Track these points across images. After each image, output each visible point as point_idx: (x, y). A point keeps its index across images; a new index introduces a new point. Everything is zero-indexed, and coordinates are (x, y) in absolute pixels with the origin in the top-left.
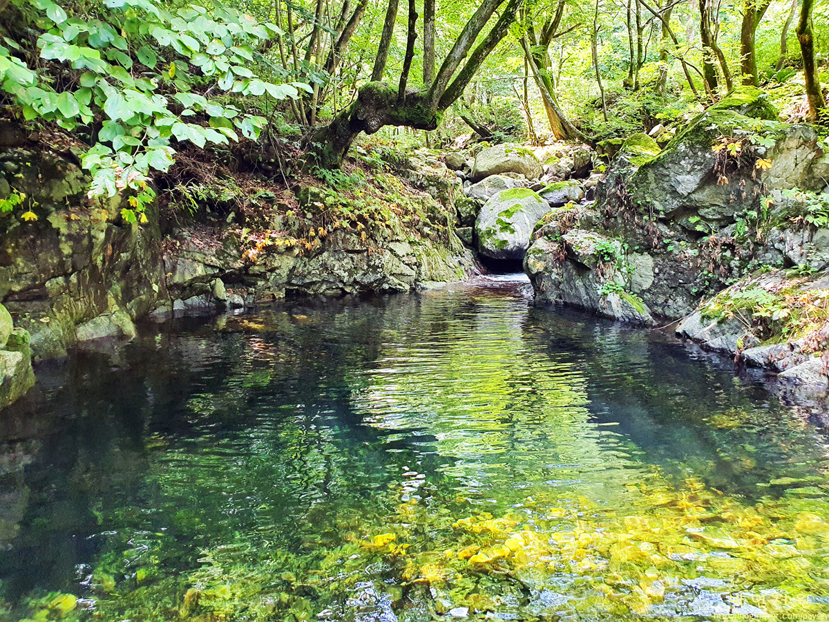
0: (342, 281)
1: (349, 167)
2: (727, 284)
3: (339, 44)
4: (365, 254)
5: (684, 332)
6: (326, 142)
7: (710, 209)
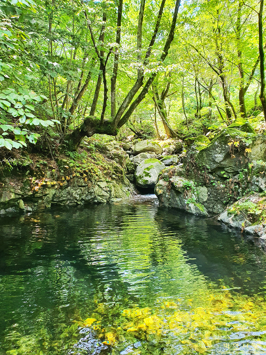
0: (76, 199)
1: (81, 150)
2: (237, 199)
3: (77, 99)
4: (87, 187)
5: (221, 220)
6: (70, 140)
7: (229, 168)
